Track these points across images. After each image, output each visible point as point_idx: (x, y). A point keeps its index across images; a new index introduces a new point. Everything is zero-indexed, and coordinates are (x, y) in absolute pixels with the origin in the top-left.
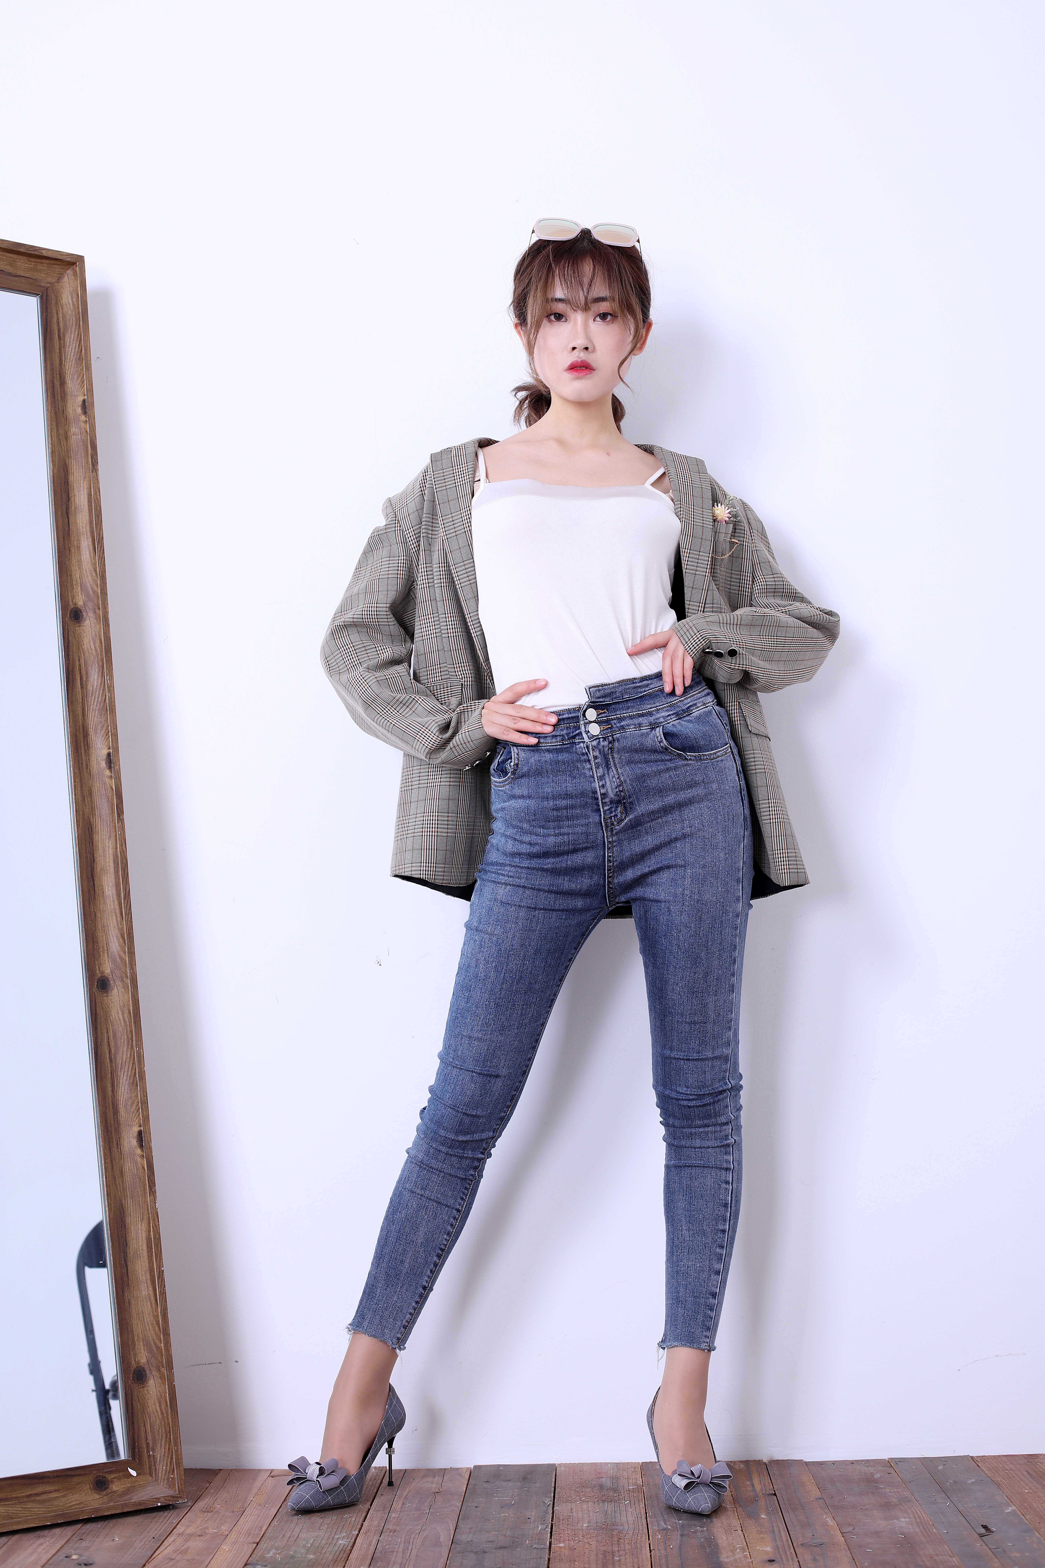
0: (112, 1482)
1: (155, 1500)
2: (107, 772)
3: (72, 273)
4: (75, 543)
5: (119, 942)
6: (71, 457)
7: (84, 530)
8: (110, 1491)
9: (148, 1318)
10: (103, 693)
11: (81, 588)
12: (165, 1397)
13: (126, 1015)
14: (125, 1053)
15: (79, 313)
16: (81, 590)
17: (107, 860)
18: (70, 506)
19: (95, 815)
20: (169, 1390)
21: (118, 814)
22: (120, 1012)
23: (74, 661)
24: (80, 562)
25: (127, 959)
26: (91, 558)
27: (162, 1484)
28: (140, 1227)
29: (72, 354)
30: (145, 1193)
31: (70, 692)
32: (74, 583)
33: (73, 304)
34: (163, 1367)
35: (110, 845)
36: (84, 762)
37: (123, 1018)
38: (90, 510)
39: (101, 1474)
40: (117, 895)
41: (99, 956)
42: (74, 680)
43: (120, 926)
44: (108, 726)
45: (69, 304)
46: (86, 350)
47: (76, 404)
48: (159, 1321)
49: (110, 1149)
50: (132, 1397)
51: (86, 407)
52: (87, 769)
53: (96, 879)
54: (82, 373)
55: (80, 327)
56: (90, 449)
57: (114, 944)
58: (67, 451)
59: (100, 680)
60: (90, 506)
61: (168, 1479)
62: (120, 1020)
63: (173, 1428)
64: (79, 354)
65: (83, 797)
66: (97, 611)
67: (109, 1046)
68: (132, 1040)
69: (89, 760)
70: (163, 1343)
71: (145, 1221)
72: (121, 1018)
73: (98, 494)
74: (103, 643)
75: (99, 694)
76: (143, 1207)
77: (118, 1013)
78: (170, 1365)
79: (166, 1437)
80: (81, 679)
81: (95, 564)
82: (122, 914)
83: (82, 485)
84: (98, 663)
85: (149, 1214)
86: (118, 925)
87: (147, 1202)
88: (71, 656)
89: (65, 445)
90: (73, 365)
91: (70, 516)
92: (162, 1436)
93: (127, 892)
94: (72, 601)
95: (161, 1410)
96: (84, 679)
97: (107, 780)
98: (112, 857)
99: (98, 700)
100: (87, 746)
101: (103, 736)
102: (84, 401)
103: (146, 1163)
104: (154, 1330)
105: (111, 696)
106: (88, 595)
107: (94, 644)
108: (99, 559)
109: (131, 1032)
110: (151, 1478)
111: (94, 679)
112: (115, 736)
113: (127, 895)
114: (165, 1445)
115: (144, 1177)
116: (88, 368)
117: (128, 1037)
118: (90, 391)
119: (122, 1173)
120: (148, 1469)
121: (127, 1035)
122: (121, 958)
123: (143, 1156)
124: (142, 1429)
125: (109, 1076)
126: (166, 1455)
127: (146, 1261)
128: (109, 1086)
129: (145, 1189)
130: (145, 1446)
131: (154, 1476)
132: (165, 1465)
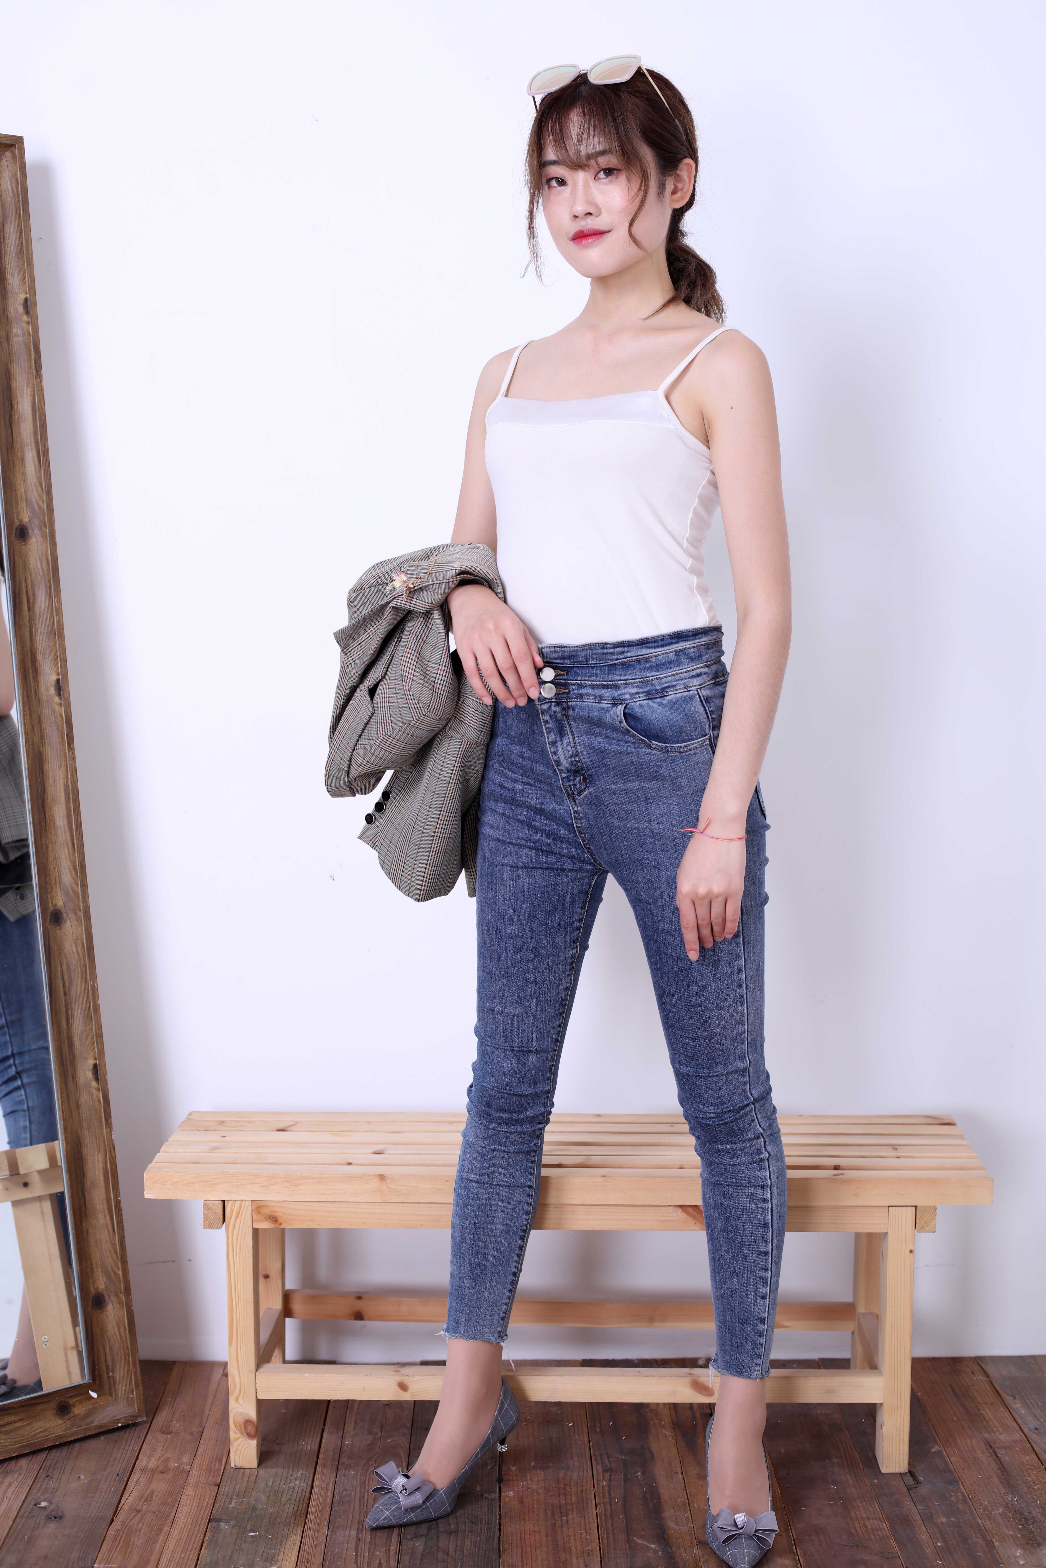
0: (74, 1406)
1: (116, 1421)
2: (57, 699)
3: (11, 156)
4: (19, 455)
5: (71, 875)
6: (13, 361)
7: (28, 440)
8: (72, 1415)
9: (106, 1246)
10: (51, 616)
11: (26, 503)
12: (124, 1321)
13: (79, 948)
14: (79, 986)
15: (19, 201)
16: (27, 505)
17: (58, 790)
18: (13, 415)
19: (45, 743)
20: (127, 1316)
21: (69, 743)
22: (73, 945)
23: (20, 582)
24: (24, 474)
25: (80, 892)
26: (36, 471)
27: (122, 1403)
28: (96, 1158)
29: (13, 246)
30: (101, 1125)
31: (17, 616)
32: (19, 498)
33: (13, 191)
34: (121, 1293)
35: (61, 774)
36: (33, 689)
37: (77, 951)
38: (34, 420)
39: (63, 1400)
40: (68, 826)
41: (52, 889)
42: (21, 603)
43: (72, 858)
44: (57, 651)
45: (8, 190)
46: (27, 243)
47: (18, 302)
48: (116, 1249)
49: (66, 1083)
50: (91, 1322)
51: (29, 306)
52: (36, 695)
53: (47, 810)
54: (23, 269)
55: (20, 217)
56: (33, 353)
57: (67, 876)
58: (9, 354)
59: (47, 602)
60: (34, 415)
61: (127, 1399)
62: (73, 953)
63: (131, 1350)
64: (19, 247)
65: (33, 726)
66: (43, 528)
67: (63, 979)
68: (86, 974)
69: (38, 686)
70: (120, 1270)
71: (102, 1152)
72: (75, 950)
73: (42, 402)
74: (50, 564)
75: (47, 617)
76: (99, 1140)
77: (71, 946)
78: (128, 1291)
79: (125, 1359)
80: (28, 600)
81: (40, 478)
82: (74, 846)
83: (25, 392)
84: (45, 584)
85: (105, 1146)
86: (70, 857)
87: (103, 1134)
88: (17, 578)
89: (7, 347)
90: (13, 259)
91: (13, 426)
92: (121, 1358)
93: (79, 823)
94: (18, 519)
95: (120, 1333)
96: (31, 600)
97: (57, 708)
98: (62, 787)
99: (46, 623)
100: (36, 672)
101: (51, 661)
102: (26, 300)
103: (101, 1096)
104: (112, 1257)
105: (59, 619)
106: (33, 511)
107: (41, 564)
108: (44, 473)
109: (85, 965)
110: (111, 1398)
111: (41, 601)
112: (64, 661)
113: (79, 827)
114: (124, 1367)
115: (100, 1109)
116: (30, 263)
117: (82, 971)
118: (32, 288)
119: (78, 1106)
120: (110, 1388)
121: (81, 968)
122: (74, 891)
123: (98, 1089)
124: (102, 1352)
125: (64, 1009)
126: (126, 1376)
127: (103, 1190)
128: (64, 1019)
129: (101, 1121)
130: (104, 1368)
131: (114, 1396)
132: (124, 1385)
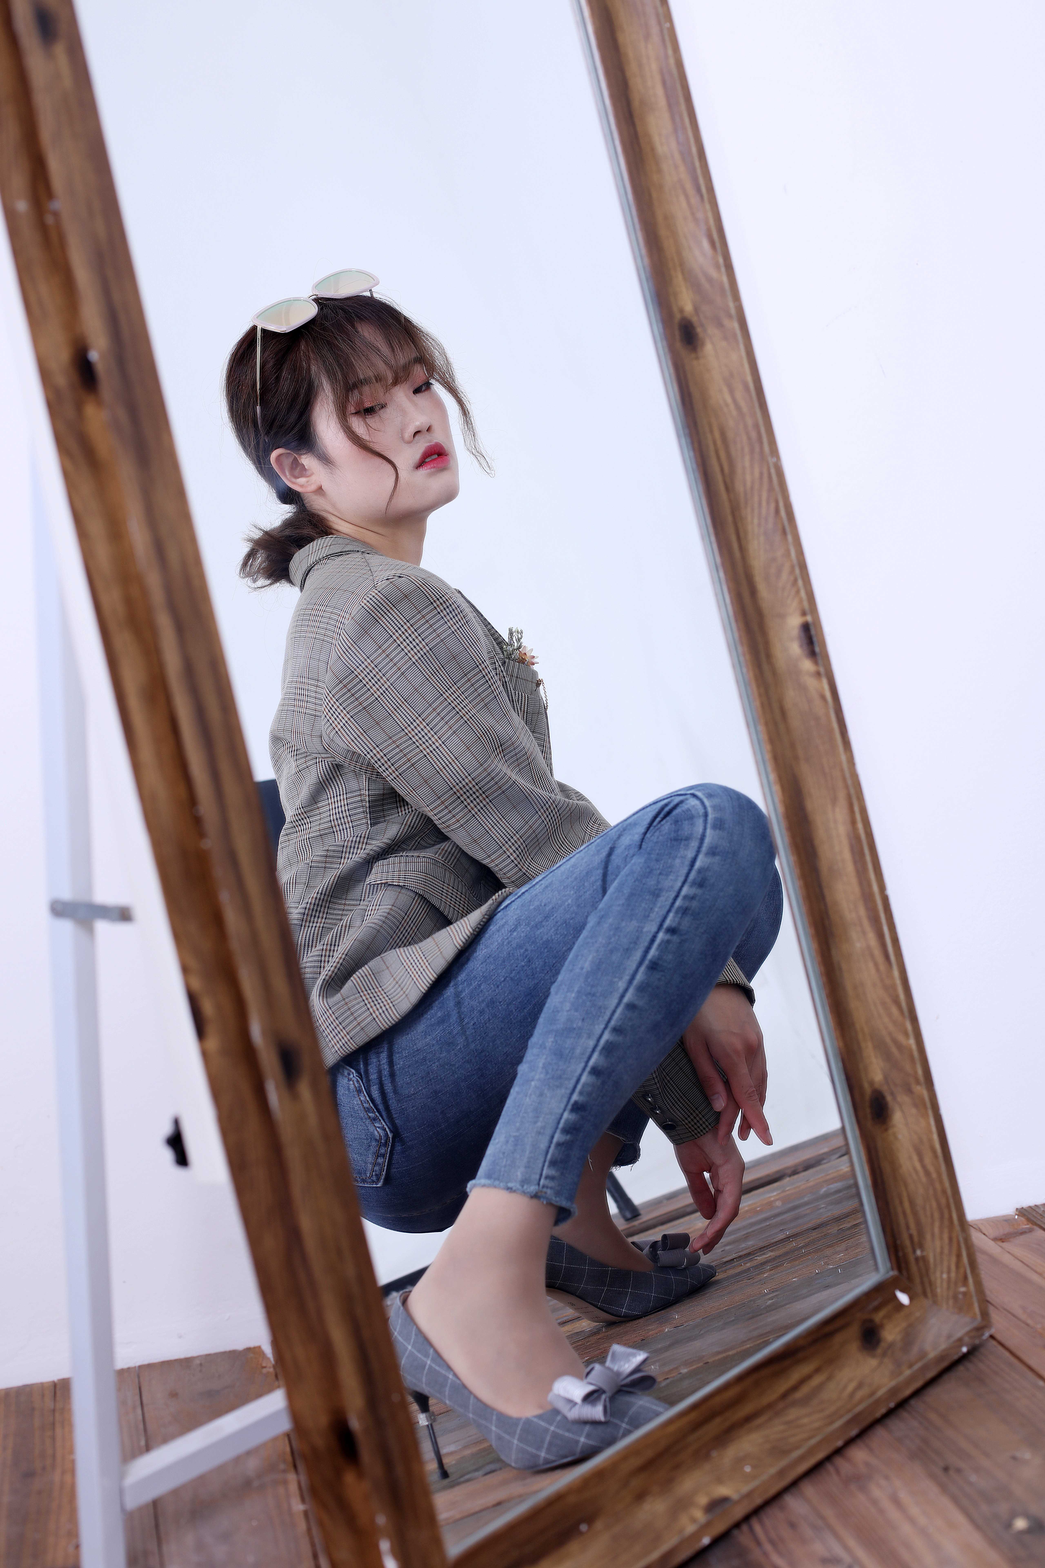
0: (882, 1326)
1: (958, 1344)
8: (888, 1346)
12: (930, 1140)
20: (937, 1127)
22: (726, 387)
34: (918, 1085)
35: (651, 51)
37: (735, 400)
39: (866, 1317)
41: (672, 278)
48: (897, 996)
53: (637, 121)
57: (695, 251)
61: (955, 1298)
62: (727, 405)
72: (729, 401)
78: (928, 1078)
82: (699, 190)
87: (841, 763)
95: (924, 1167)
103: (824, 687)
104: (890, 1015)
109: (756, 426)
110: (930, 1301)
114: (941, 1232)
115: (827, 715)
117: (749, 438)
119: (785, 711)
120: (922, 1283)
121: (747, 434)
122: (710, 280)
123: (818, 674)
124: (899, 1210)
125: (730, 519)
126: (946, 1251)
127: (854, 880)
128: (733, 538)
129: (832, 740)
130: (907, 1243)
131: (929, 1295)
132: (945, 1269)
